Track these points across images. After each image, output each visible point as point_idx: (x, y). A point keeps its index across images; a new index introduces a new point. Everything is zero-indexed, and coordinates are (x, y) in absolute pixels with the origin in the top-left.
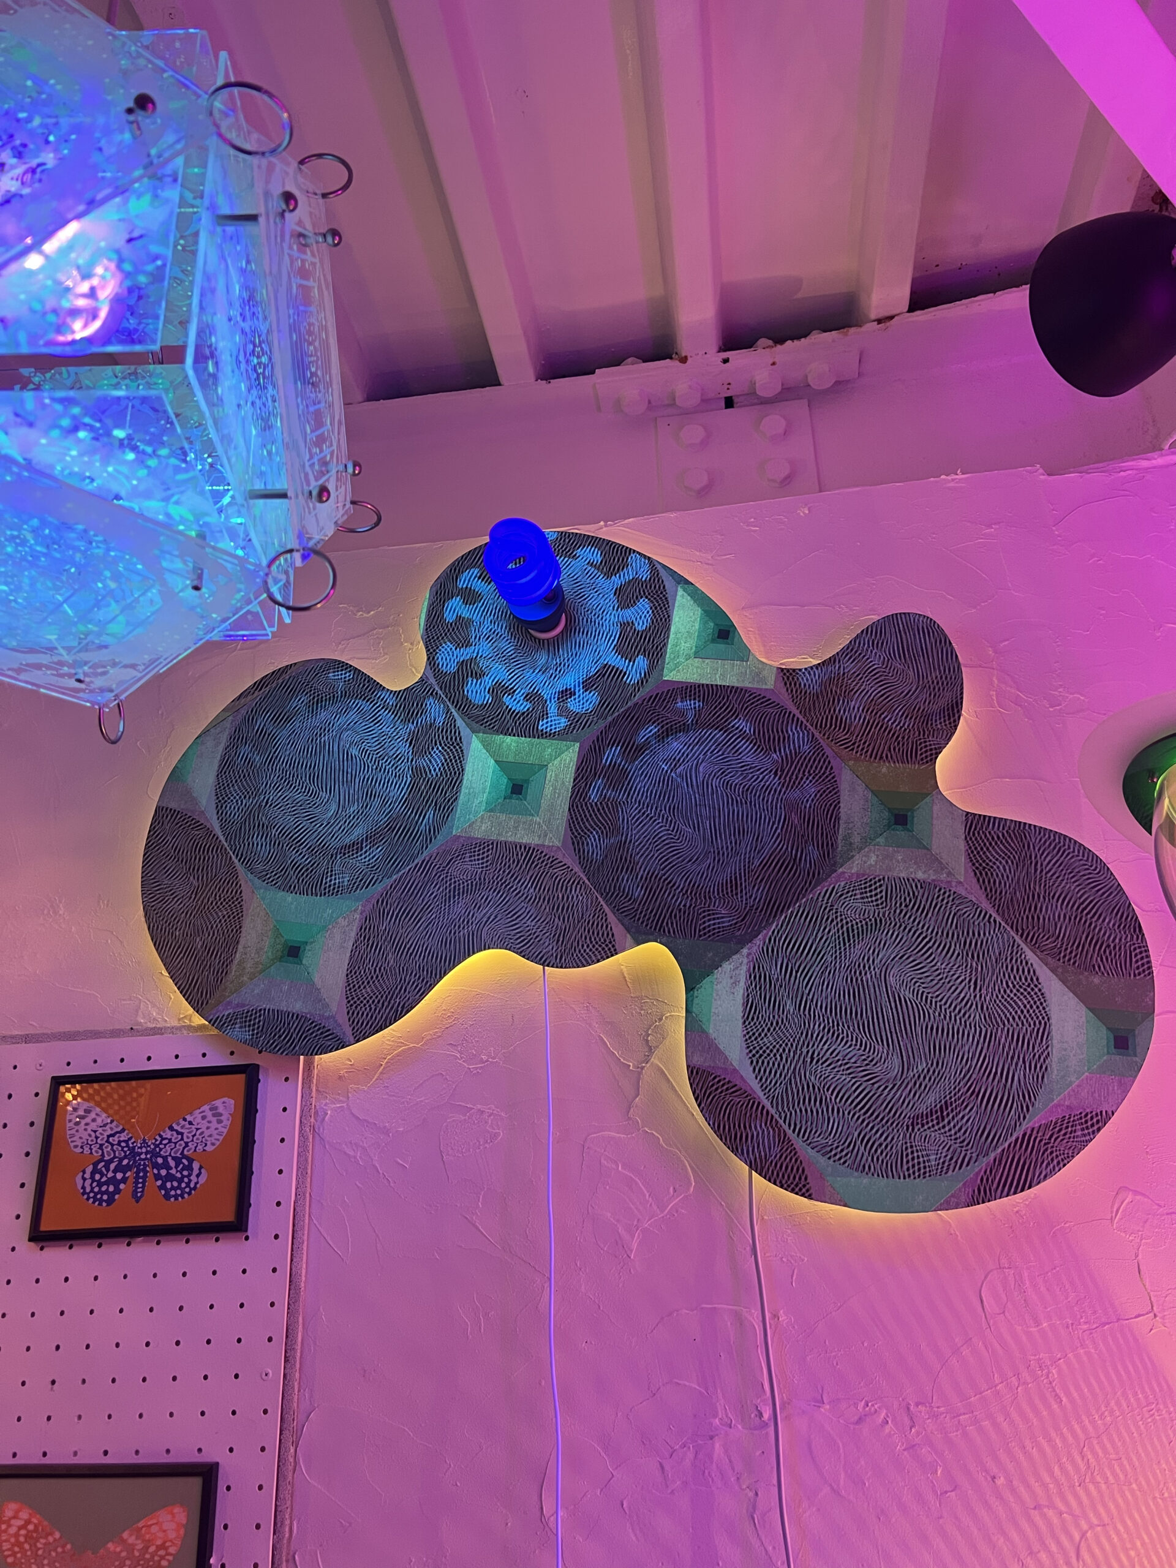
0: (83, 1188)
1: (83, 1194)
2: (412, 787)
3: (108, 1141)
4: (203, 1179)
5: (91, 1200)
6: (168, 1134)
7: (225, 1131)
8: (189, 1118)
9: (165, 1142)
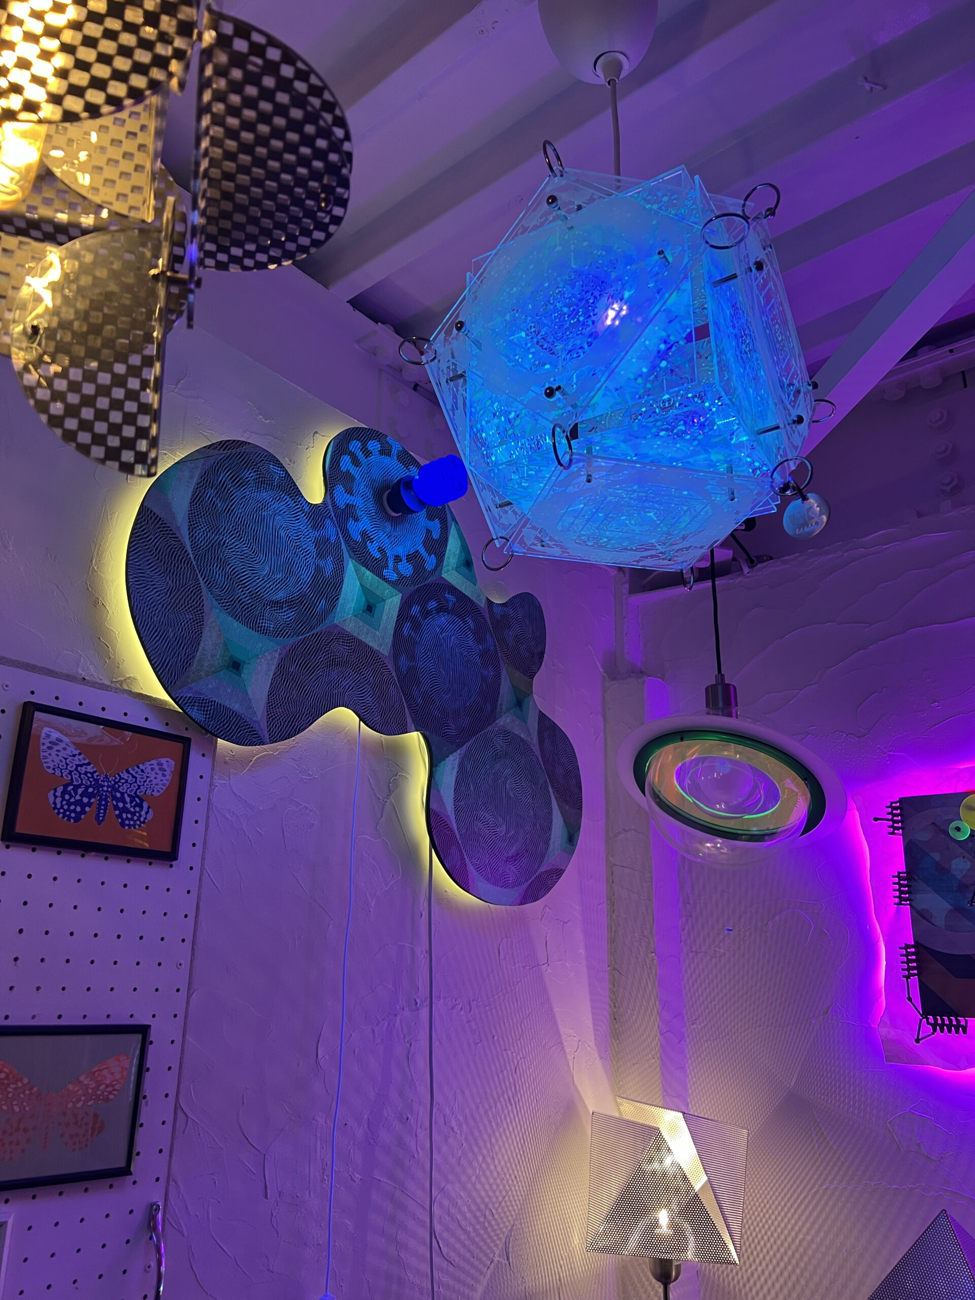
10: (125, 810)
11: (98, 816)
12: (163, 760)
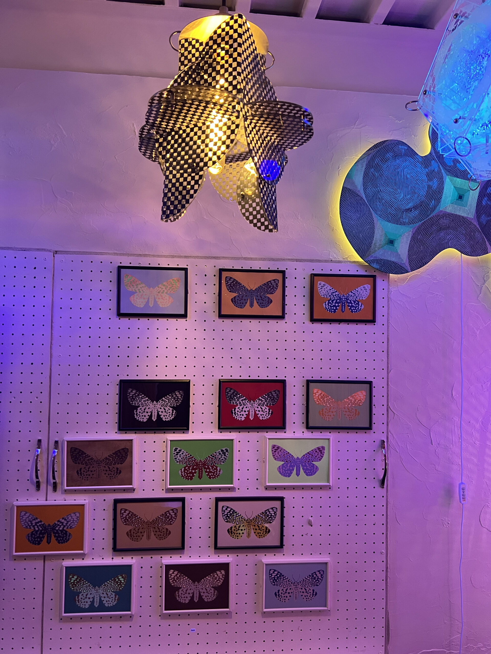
0: (326, 307)
1: (326, 309)
2: (427, 191)
3: (332, 294)
4: (363, 307)
5: (329, 311)
6: (350, 294)
7: (368, 294)
8: (356, 289)
9: (350, 296)
10: (352, 306)
11: (342, 309)
12: (365, 286)
